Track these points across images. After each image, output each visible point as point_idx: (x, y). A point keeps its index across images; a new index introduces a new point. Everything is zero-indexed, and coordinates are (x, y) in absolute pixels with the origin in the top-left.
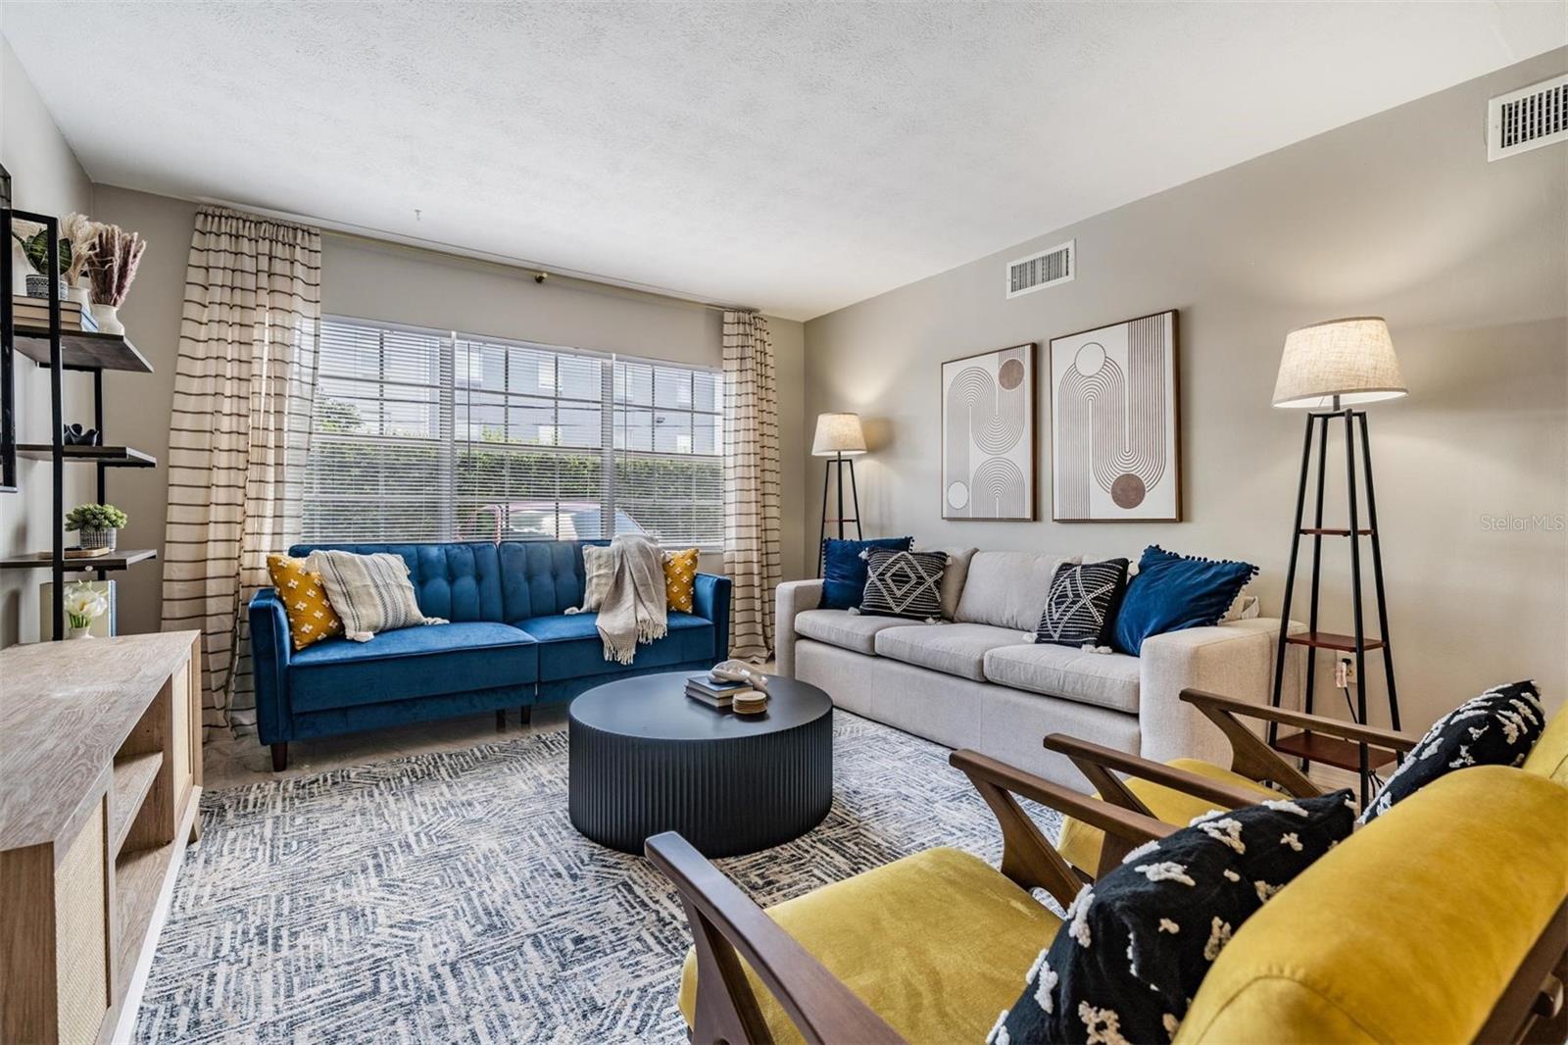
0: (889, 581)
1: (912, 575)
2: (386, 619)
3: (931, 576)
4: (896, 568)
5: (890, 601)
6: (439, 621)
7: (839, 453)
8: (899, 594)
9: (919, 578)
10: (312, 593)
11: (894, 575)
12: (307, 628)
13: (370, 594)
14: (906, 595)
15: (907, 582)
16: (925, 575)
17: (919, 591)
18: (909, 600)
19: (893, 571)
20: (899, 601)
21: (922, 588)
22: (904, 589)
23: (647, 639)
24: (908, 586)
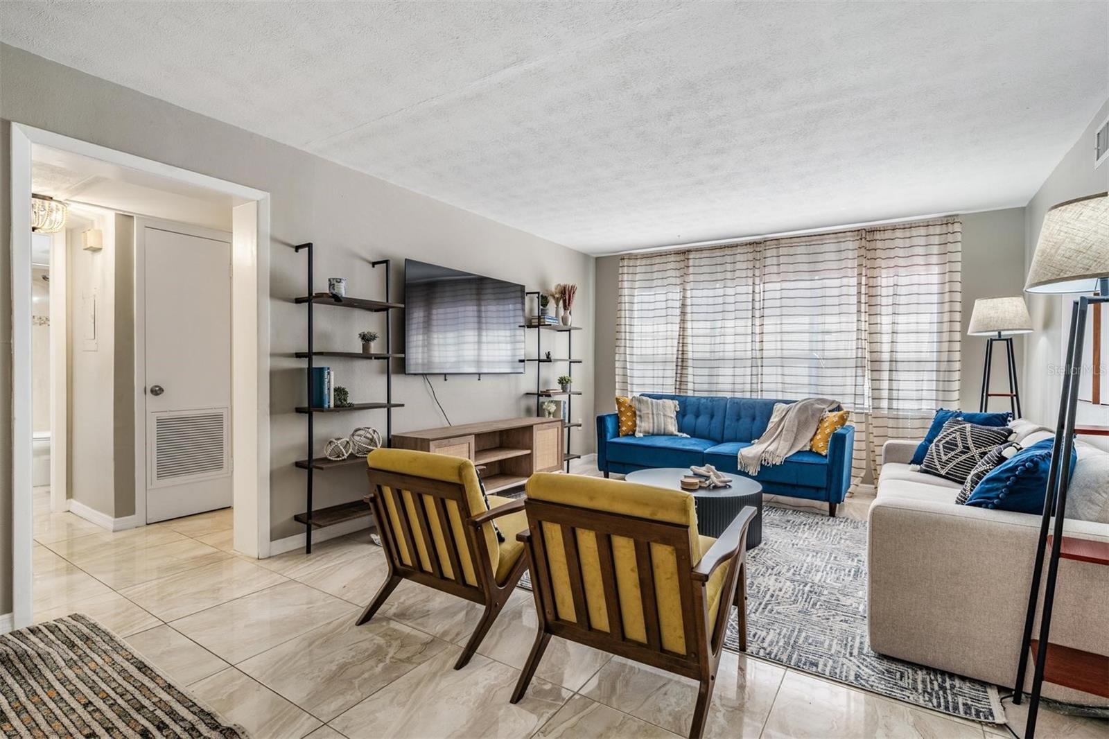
0: (941, 447)
1: (960, 445)
2: (653, 430)
3: (977, 448)
4: (951, 437)
5: (937, 463)
6: (685, 435)
7: (999, 333)
8: (944, 458)
9: (964, 447)
10: (629, 414)
11: (947, 442)
12: (624, 428)
13: (648, 417)
14: (949, 461)
15: (953, 450)
16: (971, 445)
17: (961, 459)
18: (951, 465)
19: (947, 439)
20: (944, 464)
21: (964, 457)
22: (949, 455)
23: (768, 463)
24: (953, 453)
